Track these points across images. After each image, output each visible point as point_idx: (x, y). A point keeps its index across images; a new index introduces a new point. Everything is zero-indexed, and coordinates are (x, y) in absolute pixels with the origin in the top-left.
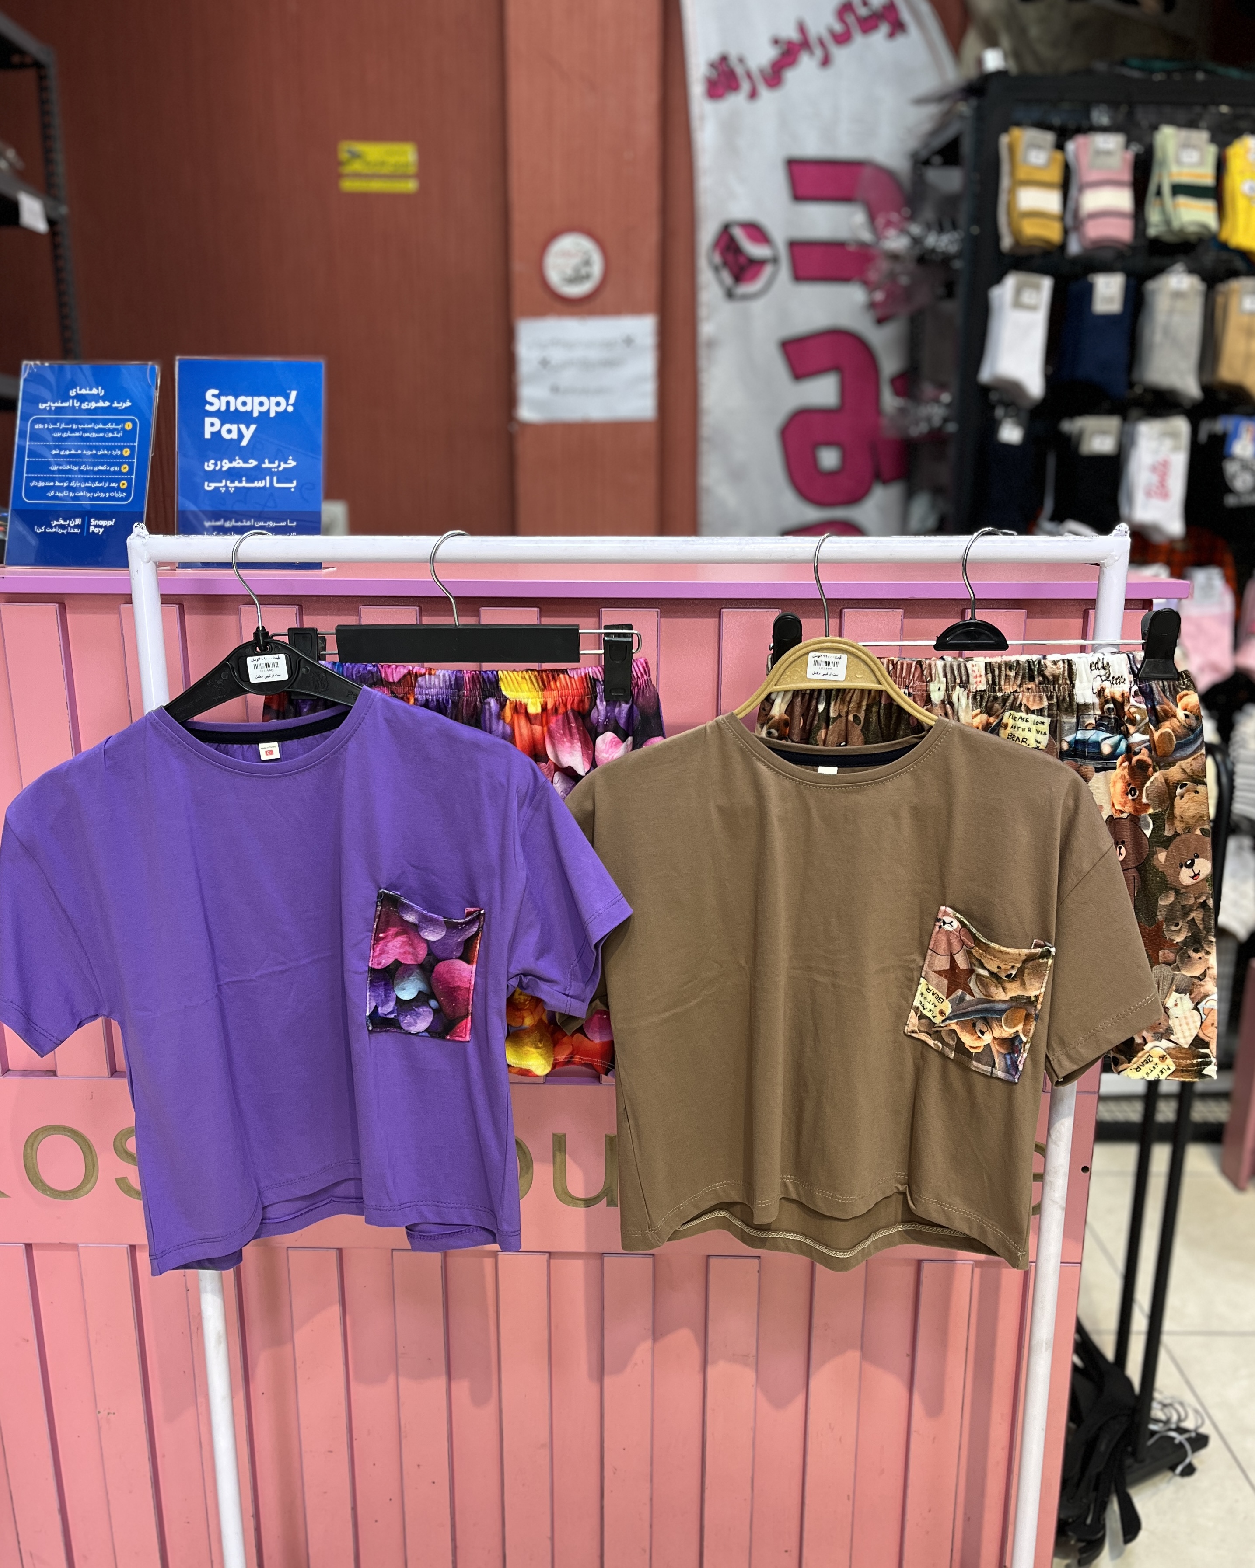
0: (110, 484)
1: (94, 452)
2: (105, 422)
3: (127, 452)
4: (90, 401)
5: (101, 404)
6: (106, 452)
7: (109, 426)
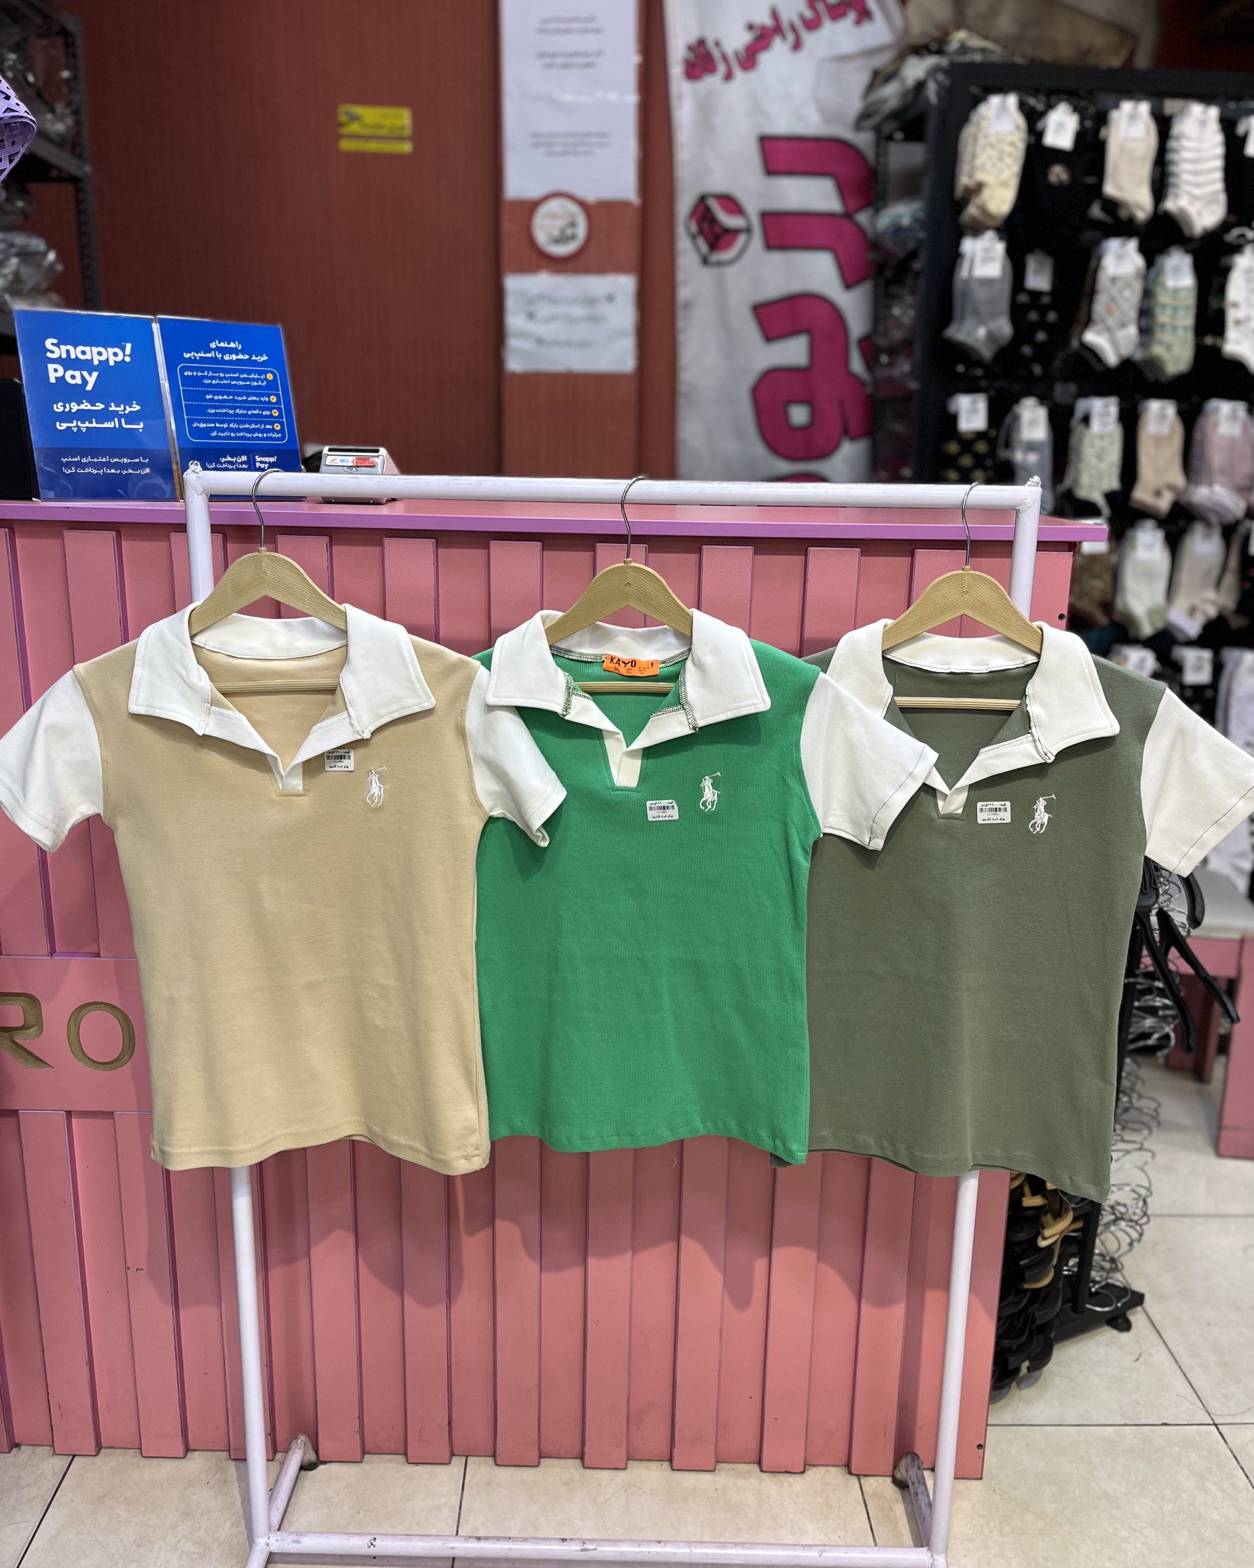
0: (265, 426)
1: (245, 398)
2: (249, 372)
3: (273, 399)
4: (231, 353)
5: (240, 357)
6: (255, 398)
7: (252, 376)
